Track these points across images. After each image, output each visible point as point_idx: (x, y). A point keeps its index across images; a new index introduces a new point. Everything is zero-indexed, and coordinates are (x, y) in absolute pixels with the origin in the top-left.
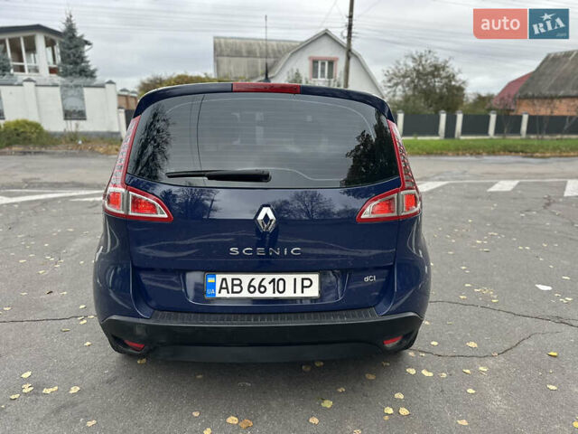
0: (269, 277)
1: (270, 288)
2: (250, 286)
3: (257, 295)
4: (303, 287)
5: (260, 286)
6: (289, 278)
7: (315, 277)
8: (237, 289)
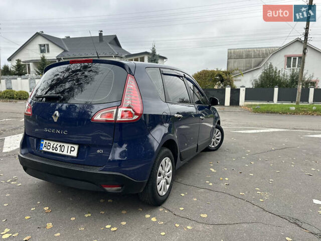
0: (59, 144)
1: (59, 148)
2: (53, 147)
3: (54, 151)
4: (71, 151)
5: (56, 148)
6: (66, 145)
7: (76, 147)
8: (49, 147)
